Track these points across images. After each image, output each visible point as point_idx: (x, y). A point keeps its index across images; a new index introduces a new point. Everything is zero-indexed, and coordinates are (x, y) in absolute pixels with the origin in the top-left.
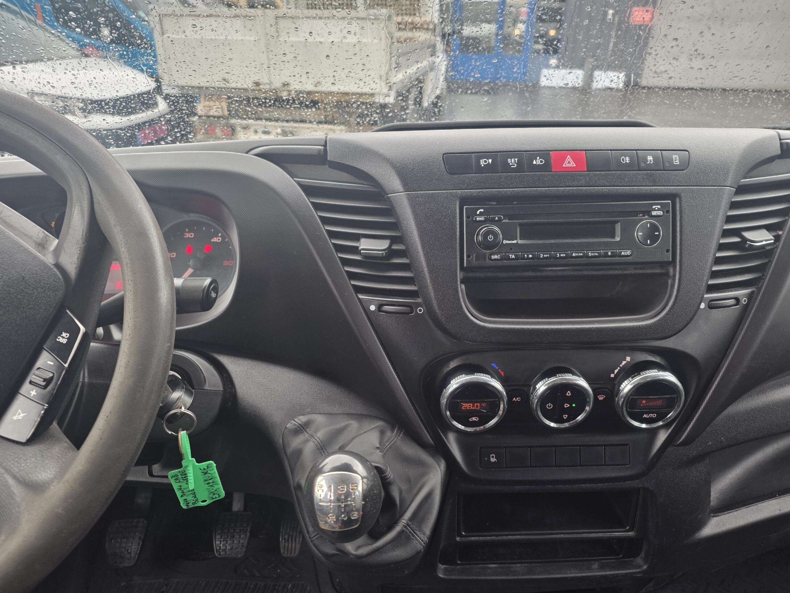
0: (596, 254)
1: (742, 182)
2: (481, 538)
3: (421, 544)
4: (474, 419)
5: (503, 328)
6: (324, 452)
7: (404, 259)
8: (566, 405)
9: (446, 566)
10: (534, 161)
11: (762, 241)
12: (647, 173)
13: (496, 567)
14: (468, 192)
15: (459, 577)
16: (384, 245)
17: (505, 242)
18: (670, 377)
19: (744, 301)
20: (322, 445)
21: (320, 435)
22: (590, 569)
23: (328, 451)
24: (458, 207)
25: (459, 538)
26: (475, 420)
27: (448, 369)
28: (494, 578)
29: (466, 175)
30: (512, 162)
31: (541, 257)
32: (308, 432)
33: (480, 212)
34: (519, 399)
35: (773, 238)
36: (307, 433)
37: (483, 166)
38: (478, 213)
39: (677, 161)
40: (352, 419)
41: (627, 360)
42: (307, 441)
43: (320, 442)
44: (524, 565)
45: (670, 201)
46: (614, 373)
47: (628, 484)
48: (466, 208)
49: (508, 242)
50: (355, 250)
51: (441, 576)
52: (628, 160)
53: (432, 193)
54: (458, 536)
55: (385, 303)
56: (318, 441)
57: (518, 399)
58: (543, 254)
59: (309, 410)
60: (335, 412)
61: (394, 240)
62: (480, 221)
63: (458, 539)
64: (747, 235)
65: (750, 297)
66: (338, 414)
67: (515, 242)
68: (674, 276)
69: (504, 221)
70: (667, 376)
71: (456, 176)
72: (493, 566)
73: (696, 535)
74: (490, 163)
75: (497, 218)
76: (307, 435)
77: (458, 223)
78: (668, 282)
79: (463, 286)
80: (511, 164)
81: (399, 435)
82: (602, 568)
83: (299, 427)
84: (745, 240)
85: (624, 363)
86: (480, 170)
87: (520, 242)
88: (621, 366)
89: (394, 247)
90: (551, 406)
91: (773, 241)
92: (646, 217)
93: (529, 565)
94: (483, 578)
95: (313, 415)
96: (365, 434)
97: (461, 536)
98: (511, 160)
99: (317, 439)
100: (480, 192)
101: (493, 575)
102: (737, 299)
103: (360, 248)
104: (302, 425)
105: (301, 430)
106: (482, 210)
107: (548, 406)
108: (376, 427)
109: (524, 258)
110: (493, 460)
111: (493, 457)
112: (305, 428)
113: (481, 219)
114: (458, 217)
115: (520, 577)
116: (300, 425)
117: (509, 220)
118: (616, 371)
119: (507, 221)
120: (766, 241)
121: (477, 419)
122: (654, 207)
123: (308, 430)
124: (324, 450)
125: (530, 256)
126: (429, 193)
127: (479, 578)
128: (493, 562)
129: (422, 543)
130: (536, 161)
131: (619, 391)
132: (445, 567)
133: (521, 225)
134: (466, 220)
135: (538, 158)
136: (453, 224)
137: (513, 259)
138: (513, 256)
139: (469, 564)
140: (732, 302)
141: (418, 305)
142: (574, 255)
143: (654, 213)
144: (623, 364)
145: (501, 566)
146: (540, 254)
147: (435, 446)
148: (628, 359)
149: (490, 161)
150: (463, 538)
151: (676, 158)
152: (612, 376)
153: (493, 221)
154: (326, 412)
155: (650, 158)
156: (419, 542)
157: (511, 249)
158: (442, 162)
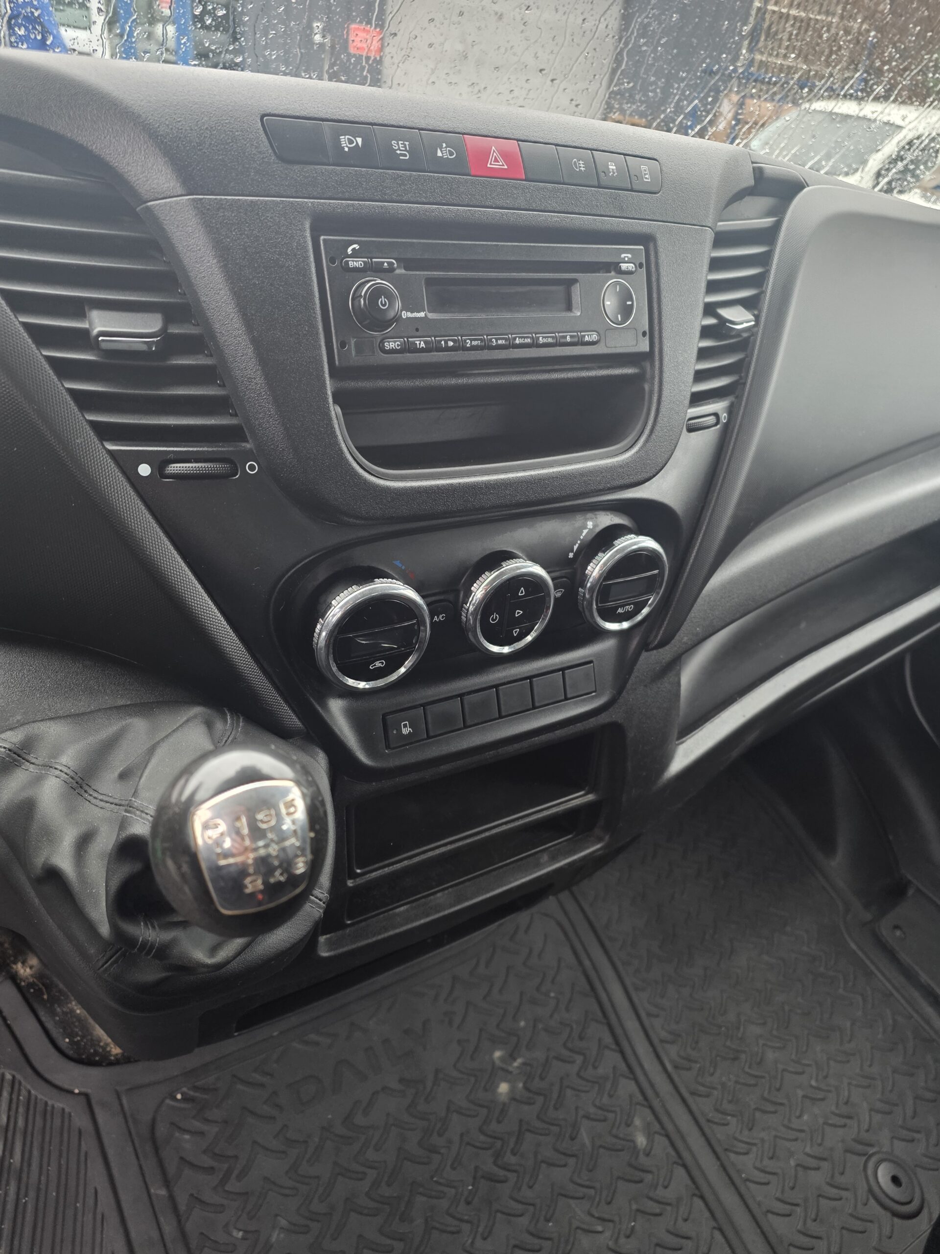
0: (550, 340)
1: (720, 226)
2: (386, 869)
3: (320, 907)
4: (378, 664)
5: (419, 487)
6: (86, 791)
7: (201, 356)
8: (518, 613)
9: (328, 936)
10: (439, 151)
11: (742, 323)
12: (611, 193)
13: (407, 910)
14: (325, 203)
15: (354, 946)
16: (151, 324)
17: (405, 315)
18: (648, 543)
19: (724, 417)
20: (79, 780)
21: (68, 759)
22: (538, 866)
23: (95, 788)
24: (308, 234)
25: (351, 881)
26: (380, 665)
27: (316, 583)
28: (409, 926)
29: (316, 167)
30: (400, 147)
31: (468, 345)
32: (33, 760)
33: (352, 250)
34: (443, 617)
35: (752, 317)
36: (33, 764)
37: (346, 149)
38: (349, 251)
39: (647, 176)
40: (130, 715)
41: (589, 527)
42: (38, 780)
43: (72, 774)
44: (446, 892)
45: (642, 247)
46: (572, 551)
47: (593, 722)
48: (324, 240)
49: (410, 315)
50: (82, 339)
51: (325, 954)
52: (582, 165)
53: (252, 201)
54: (350, 878)
55: (172, 456)
56: (68, 771)
57: (441, 616)
58: (471, 340)
59: (19, 718)
60: (82, 710)
61: (170, 314)
62: (356, 270)
63: (350, 883)
64: (725, 313)
65: (731, 410)
66: (92, 712)
67: (422, 314)
68: (653, 378)
69: (398, 271)
70: (643, 542)
71: (297, 167)
72: (402, 909)
73: (665, 774)
74: (360, 144)
75: (386, 264)
76: (32, 768)
77: (313, 270)
78: (644, 389)
79: (338, 409)
80: (398, 152)
81: (238, 725)
82: (554, 858)
83: (8, 756)
84: (723, 321)
85: (585, 531)
86: (343, 159)
87: (431, 316)
88: (582, 537)
89: (174, 330)
90: (496, 617)
91: (753, 323)
92: (613, 273)
93: (455, 888)
94: (391, 933)
95: (36, 725)
96: (175, 735)
97: (354, 876)
98: (398, 144)
99: (65, 769)
100: (348, 205)
101: (407, 924)
102: (716, 415)
103: (95, 332)
104: (16, 750)
105: (15, 760)
106: (356, 246)
107: (493, 620)
108: (195, 717)
109: (439, 349)
110: (406, 731)
111: (405, 726)
112: (24, 756)
113: (356, 264)
114: (312, 259)
115: (446, 912)
116: (10, 750)
117: (405, 269)
118: (575, 547)
119: (403, 271)
120: (747, 322)
121: (382, 663)
122: (623, 256)
123: (31, 758)
124: (86, 788)
125: (451, 344)
126: (246, 200)
127: (386, 935)
128: (402, 902)
129: (321, 903)
130: (441, 151)
131: (584, 577)
132: (326, 939)
133: (429, 282)
134: (328, 266)
135: (444, 145)
136: (306, 274)
137: (422, 350)
138: (423, 345)
139: (365, 920)
140: (711, 420)
141: (248, 455)
142: (517, 341)
143: (624, 266)
144: (584, 534)
145: (414, 904)
146: (465, 340)
147: (305, 730)
148: (590, 524)
149: (359, 140)
150: (358, 880)
151: (645, 170)
152: (571, 555)
153: (378, 270)
154: (61, 713)
155: (612, 167)
156: (317, 903)
157: (417, 330)
158: (261, 131)
